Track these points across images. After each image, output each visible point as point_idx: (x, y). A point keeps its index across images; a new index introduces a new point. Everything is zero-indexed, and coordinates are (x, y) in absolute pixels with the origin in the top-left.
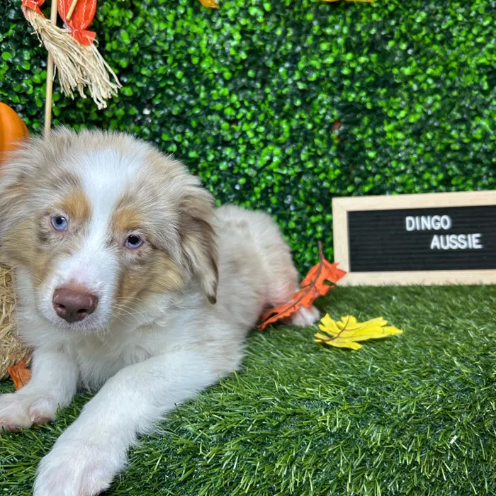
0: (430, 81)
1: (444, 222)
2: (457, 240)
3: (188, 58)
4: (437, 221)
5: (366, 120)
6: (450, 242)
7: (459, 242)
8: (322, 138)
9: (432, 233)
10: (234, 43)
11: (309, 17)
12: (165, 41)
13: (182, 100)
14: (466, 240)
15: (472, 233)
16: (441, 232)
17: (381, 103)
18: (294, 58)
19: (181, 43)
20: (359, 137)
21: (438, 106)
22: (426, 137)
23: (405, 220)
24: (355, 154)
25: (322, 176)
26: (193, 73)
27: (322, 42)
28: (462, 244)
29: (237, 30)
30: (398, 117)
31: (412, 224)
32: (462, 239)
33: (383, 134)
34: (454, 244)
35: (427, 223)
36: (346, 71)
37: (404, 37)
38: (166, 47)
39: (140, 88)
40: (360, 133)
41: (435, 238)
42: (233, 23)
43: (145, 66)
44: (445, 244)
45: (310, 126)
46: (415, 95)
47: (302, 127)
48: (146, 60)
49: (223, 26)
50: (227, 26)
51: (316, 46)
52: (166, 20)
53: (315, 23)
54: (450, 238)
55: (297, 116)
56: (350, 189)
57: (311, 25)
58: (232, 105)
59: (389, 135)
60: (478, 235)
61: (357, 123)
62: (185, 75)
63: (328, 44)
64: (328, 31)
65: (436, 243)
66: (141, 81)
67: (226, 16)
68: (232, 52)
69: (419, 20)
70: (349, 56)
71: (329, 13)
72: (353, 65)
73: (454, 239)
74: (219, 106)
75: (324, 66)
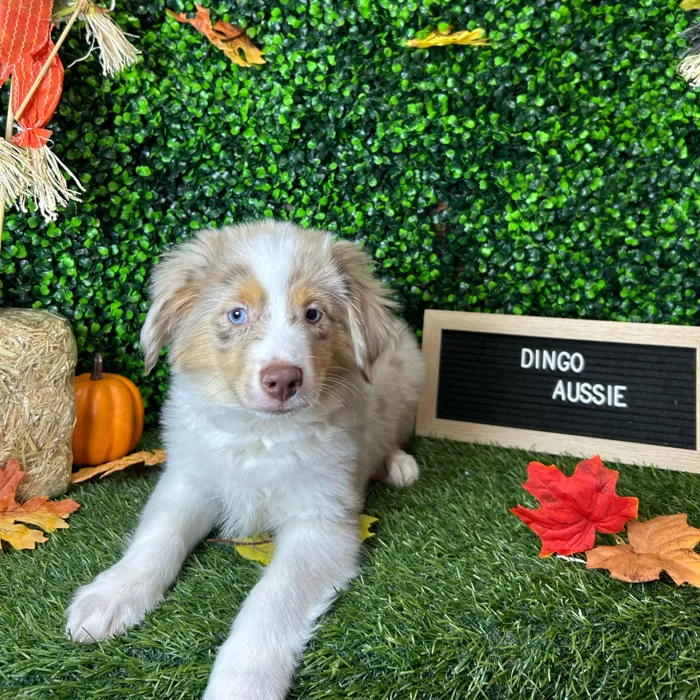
0: (588, 147)
1: (574, 362)
2: (591, 391)
3: (227, 127)
4: (565, 359)
5: (478, 205)
6: (582, 394)
7: (594, 395)
8: (411, 228)
9: (557, 375)
10: (283, 109)
11: (396, 68)
12: (198, 106)
13: (220, 179)
14: (605, 393)
15: (614, 383)
16: (570, 377)
17: (502, 181)
18: (370, 126)
19: (218, 109)
20: (468, 227)
21: (600, 183)
22: (577, 229)
23: (520, 352)
24: (463, 249)
25: (411, 278)
26: (233, 145)
27: (409, 103)
28: (599, 398)
29: (290, 92)
30: (528, 201)
31: (529, 359)
32: (599, 390)
33: (505, 224)
34: (586, 397)
35: (551, 360)
36: (445, 140)
37: (541, 89)
38: (199, 113)
39: (166, 165)
40: (469, 220)
41: (560, 384)
42: (284, 83)
43: (173, 137)
44: (574, 394)
45: (391, 213)
46: (561, 169)
47: (381, 214)
48: (175, 129)
49: (272, 87)
50: (278, 86)
51: (402, 106)
52: (200, 80)
53: (404, 75)
54: (581, 387)
55: (375, 199)
56: (451, 298)
57: (398, 77)
58: (283, 186)
59: (512, 227)
60: (624, 388)
61: (466, 207)
62: (223, 148)
63: (420, 104)
64: (423, 86)
65: (559, 390)
66: (167, 155)
67: (279, 73)
68: (282, 120)
69: (566, 64)
70: (452, 119)
71: (429, 60)
72: (457, 131)
73: (586, 389)
74: (266, 187)
75: (413, 135)
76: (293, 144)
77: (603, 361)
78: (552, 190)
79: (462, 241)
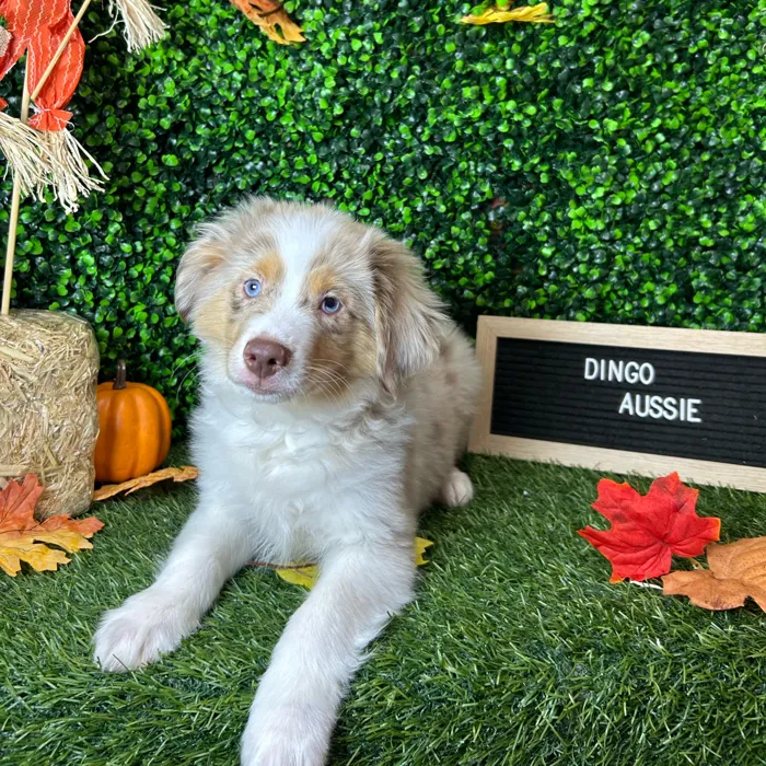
0: (661, 137)
1: (644, 373)
2: (661, 405)
3: (262, 112)
4: (633, 369)
5: (539, 200)
6: (652, 408)
7: (665, 409)
8: (464, 225)
9: (622, 388)
10: (325, 92)
11: (450, 47)
12: (230, 89)
13: (253, 169)
14: (677, 407)
15: (687, 396)
16: (638, 389)
17: (566, 174)
18: (420, 112)
19: (252, 92)
20: (527, 225)
21: (673, 177)
22: (647, 228)
23: (584, 362)
24: (521, 250)
25: (463, 281)
26: (268, 131)
27: (464, 86)
28: (670, 413)
29: (332, 73)
30: (594, 196)
31: (594, 369)
32: (670, 404)
33: (568, 222)
34: (656, 411)
35: (617, 371)
36: (503, 128)
37: (610, 72)
38: (232, 97)
39: (195, 154)
40: (528, 218)
41: (628, 397)
42: (325, 63)
43: (202, 123)
44: (643, 408)
45: (442, 209)
46: (630, 161)
47: (431, 210)
48: (204, 114)
49: (312, 68)
50: (318, 66)
51: (456, 90)
52: (233, 60)
53: (459, 55)
54: (650, 400)
55: (425, 194)
56: (507, 303)
57: (452, 58)
58: (324, 178)
59: (576, 224)
60: (698, 401)
61: (525, 202)
62: (257, 135)
63: (476, 88)
64: (479, 67)
65: (627, 404)
66: (195, 143)
67: (319, 52)
68: (323, 104)
69: (637, 44)
70: (511, 105)
71: (485, 39)
72: (517, 118)
73: (657, 402)
74: (305, 179)
75: (468, 122)
76: (335, 131)
77: (676, 372)
78: (620, 184)
79: (520, 240)
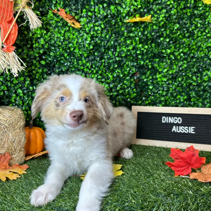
0: (182, 55)
1: (179, 120)
2: (184, 129)
3: (69, 48)
4: (176, 119)
5: (149, 73)
6: (181, 130)
8: (128, 80)
9: (173, 124)
10: (88, 42)
11: (123, 29)
12: (60, 41)
13: (67, 65)
14: (188, 129)
15: (191, 126)
16: (177, 125)
17: (156, 65)
18: (115, 48)
19: (66, 42)
20: (145, 80)
22: (178, 80)
23: (162, 118)
24: (144, 87)
25: (127, 96)
26: (71, 54)
27: (127, 40)
28: (186, 131)
29: (89, 36)
30: (164, 71)
31: (165, 120)
32: (186, 128)
33: (157, 79)
34: (182, 131)
35: (171, 120)
36: (138, 52)
37: (168, 36)
38: (60, 44)
39: (50, 61)
40: (145, 78)
41: (174, 127)
42: (87, 34)
43: (52, 52)
44: (179, 130)
45: (122, 76)
46: (173, 61)
47: (118, 76)
48: (52, 49)
49: (83, 35)
50: (85, 34)
51: (125, 41)
52: (60, 33)
53: (125, 31)
54: (181, 128)
55: (116, 71)
56: (140, 102)
57: (123, 32)
58: (87, 67)
59: (159, 79)
60: (194, 127)
61: (145, 74)
62: (68, 55)
63: (131, 41)
64: (131, 35)
65: (174, 129)
66: (50, 58)
67: (85, 30)
68: (87, 46)
69: (176, 28)
70: (141, 45)
71: (133, 27)
72: (142, 49)
73: (183, 128)
74: (82, 68)
75: (128, 51)
76: (90, 53)
77: (187, 120)
78: (171, 68)
79: (143, 84)
